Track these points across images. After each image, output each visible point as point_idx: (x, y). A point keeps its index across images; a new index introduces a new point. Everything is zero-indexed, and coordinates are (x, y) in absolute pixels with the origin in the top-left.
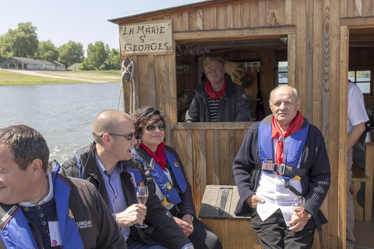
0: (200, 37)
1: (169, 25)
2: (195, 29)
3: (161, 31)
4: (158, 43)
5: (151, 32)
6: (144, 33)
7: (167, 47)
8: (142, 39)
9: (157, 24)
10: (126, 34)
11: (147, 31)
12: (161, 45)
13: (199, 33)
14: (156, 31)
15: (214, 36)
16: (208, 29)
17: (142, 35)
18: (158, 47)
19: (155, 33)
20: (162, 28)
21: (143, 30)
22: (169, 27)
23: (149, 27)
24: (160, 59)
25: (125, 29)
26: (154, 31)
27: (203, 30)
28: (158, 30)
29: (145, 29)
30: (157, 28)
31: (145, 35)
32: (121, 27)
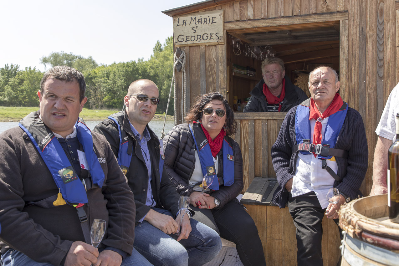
0: (251, 26)
1: (220, 15)
2: (246, 18)
3: (213, 21)
4: (209, 33)
5: (203, 23)
6: (196, 24)
7: (218, 36)
8: (194, 30)
9: (208, 15)
10: (179, 25)
11: (200, 22)
12: (212, 35)
13: (250, 22)
14: (208, 22)
15: (264, 25)
16: (258, 18)
17: (194, 25)
18: (209, 38)
19: (207, 23)
20: (214, 19)
21: (195, 21)
22: (220, 17)
23: (201, 18)
24: (211, 50)
25: (179, 20)
26: (206, 21)
27: (253, 20)
28: (210, 20)
29: (197, 20)
30: (209, 18)
31: (197, 25)
32: (175, 18)
